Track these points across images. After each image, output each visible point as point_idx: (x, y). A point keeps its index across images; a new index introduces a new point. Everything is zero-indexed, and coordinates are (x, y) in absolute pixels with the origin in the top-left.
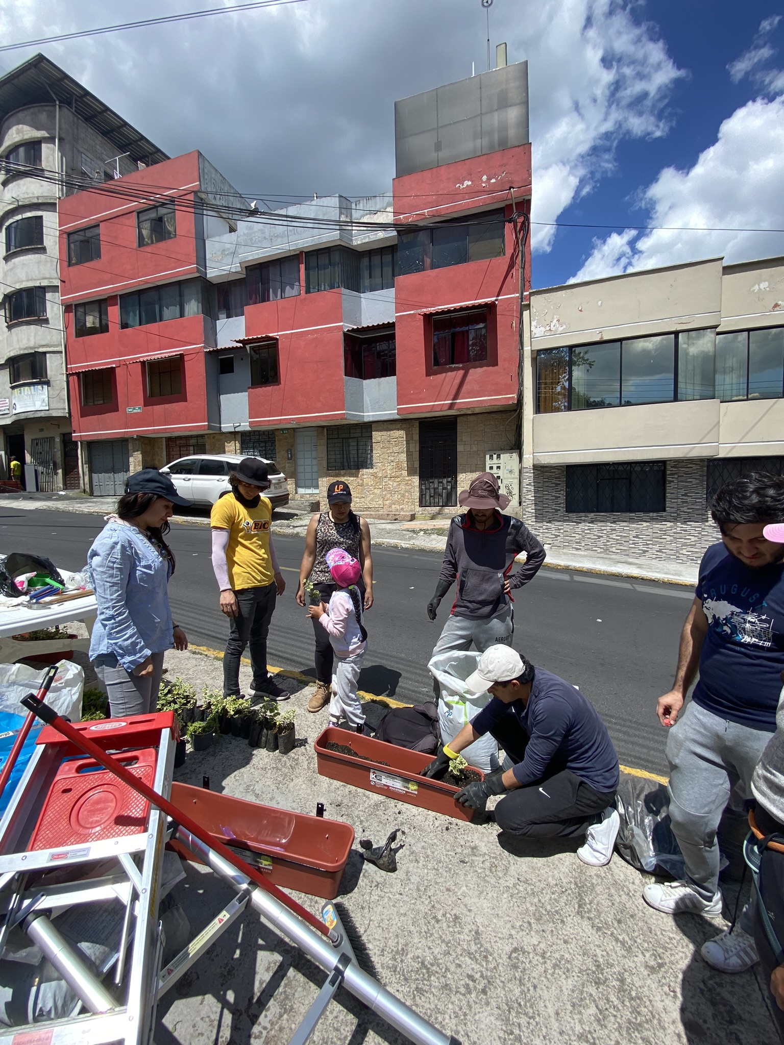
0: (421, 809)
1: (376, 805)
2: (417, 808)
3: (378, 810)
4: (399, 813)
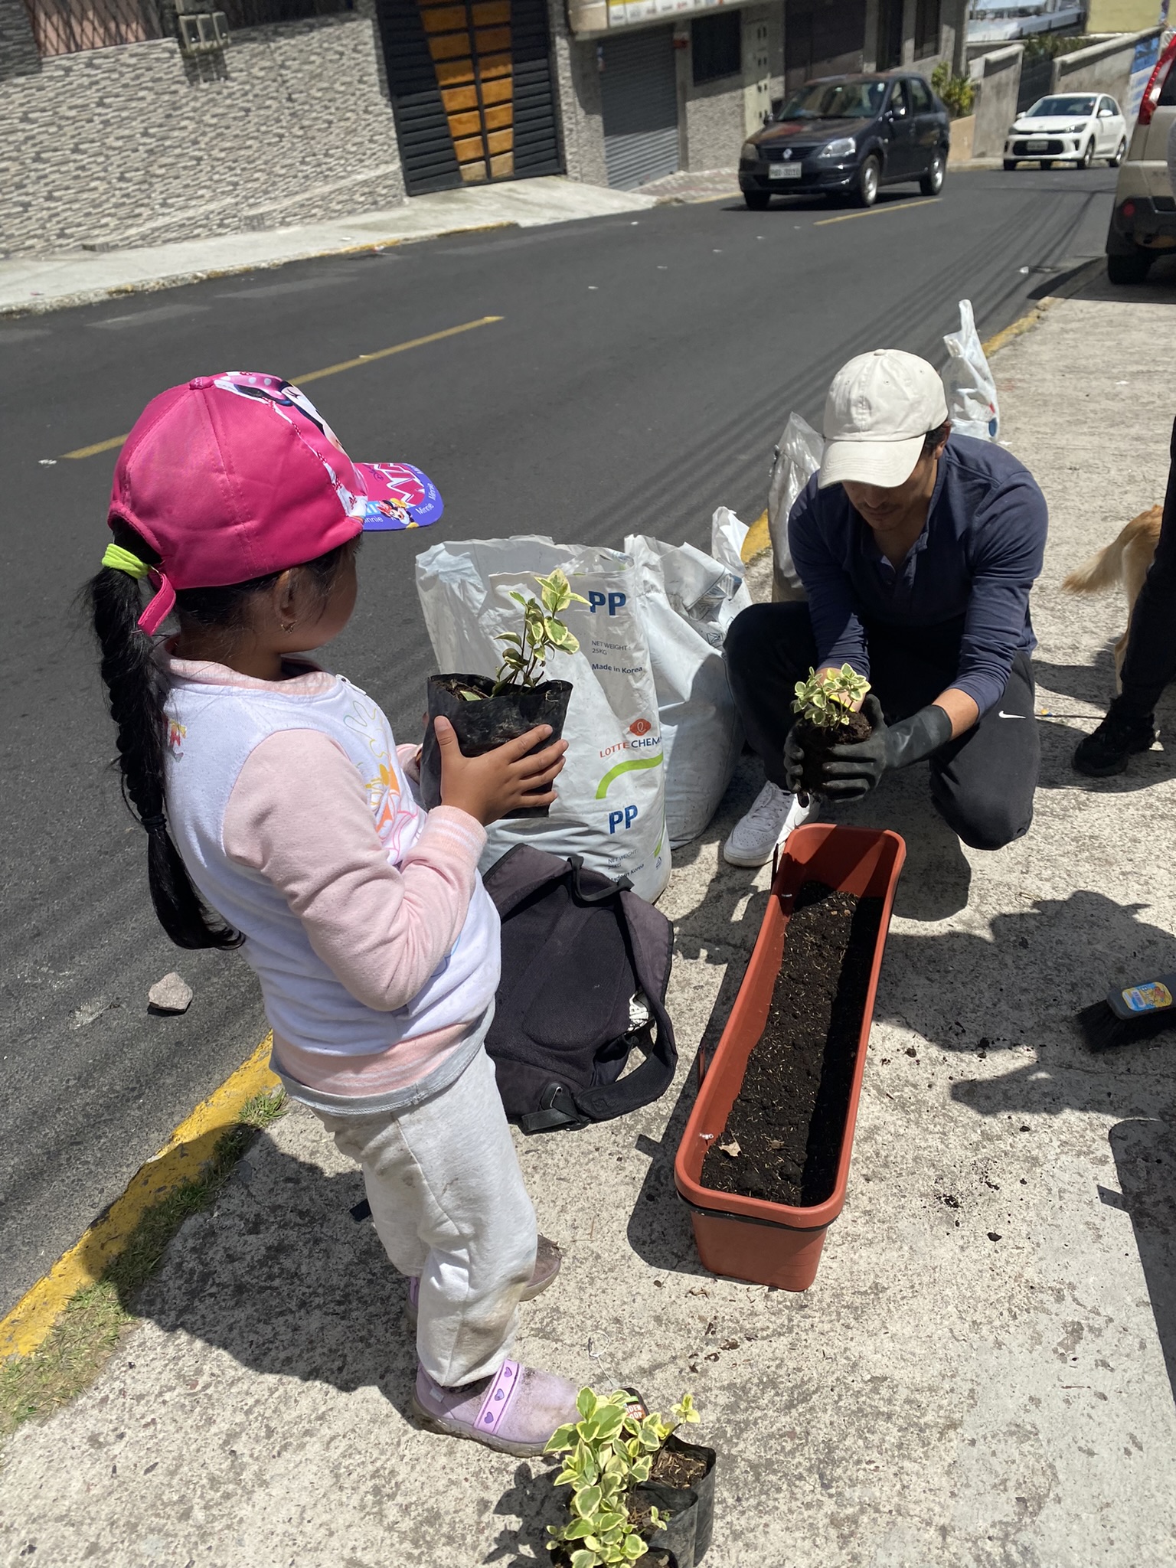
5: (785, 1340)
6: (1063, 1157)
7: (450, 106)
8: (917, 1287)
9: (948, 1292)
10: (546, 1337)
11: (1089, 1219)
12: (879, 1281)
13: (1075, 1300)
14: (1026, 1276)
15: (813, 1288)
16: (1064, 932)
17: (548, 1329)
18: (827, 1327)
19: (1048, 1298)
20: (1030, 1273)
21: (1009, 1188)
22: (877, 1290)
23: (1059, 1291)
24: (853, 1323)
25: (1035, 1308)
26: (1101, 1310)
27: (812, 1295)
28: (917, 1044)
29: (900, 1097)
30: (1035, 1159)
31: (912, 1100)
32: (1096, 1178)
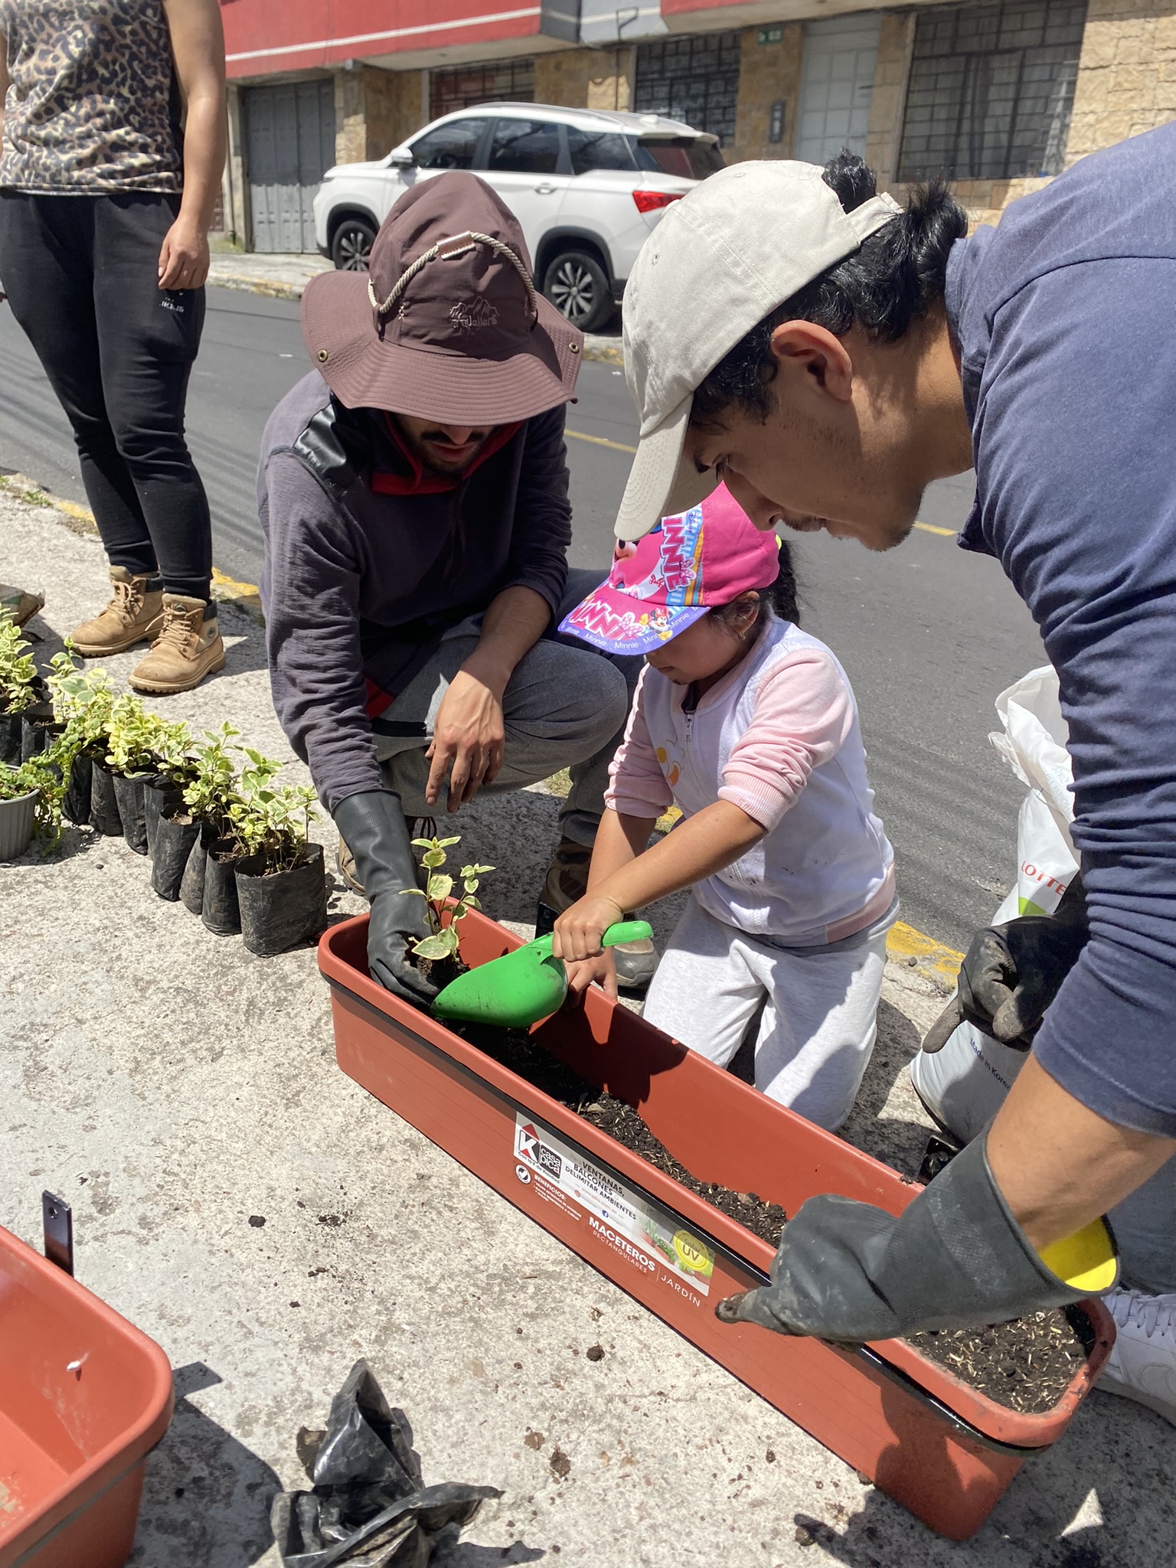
0: (717, 1375)
1: (506, 1278)
2: (698, 1360)
3: (500, 1304)
4: (596, 1354)
19: (155, 1212)
20: (192, 1220)
25: (156, 1194)
28: (608, 1377)
29: (523, 1288)
30: (316, 1350)
31: (509, 1297)
32: (230, 1387)
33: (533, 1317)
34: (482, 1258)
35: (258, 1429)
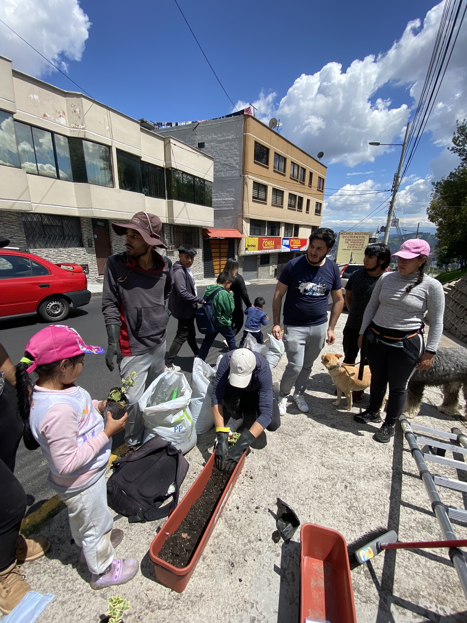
1: (230, 527)
3: (235, 526)
4: (238, 508)
5: (169, 611)
6: (268, 552)
7: (214, 264)
8: (213, 596)
9: (221, 600)
10: (103, 597)
11: (269, 577)
12: (203, 592)
13: (256, 608)
14: (245, 597)
15: (184, 592)
16: (287, 473)
17: (105, 595)
18: (182, 608)
19: (249, 606)
20: (247, 596)
21: (250, 562)
22: (202, 595)
23: (253, 604)
24: (190, 607)
25: (244, 610)
26: (263, 613)
27: (182, 595)
28: (240, 505)
29: (230, 523)
30: (260, 552)
31: (233, 525)
32: (274, 562)
33: (235, 520)
34: (227, 532)
35: (278, 552)
